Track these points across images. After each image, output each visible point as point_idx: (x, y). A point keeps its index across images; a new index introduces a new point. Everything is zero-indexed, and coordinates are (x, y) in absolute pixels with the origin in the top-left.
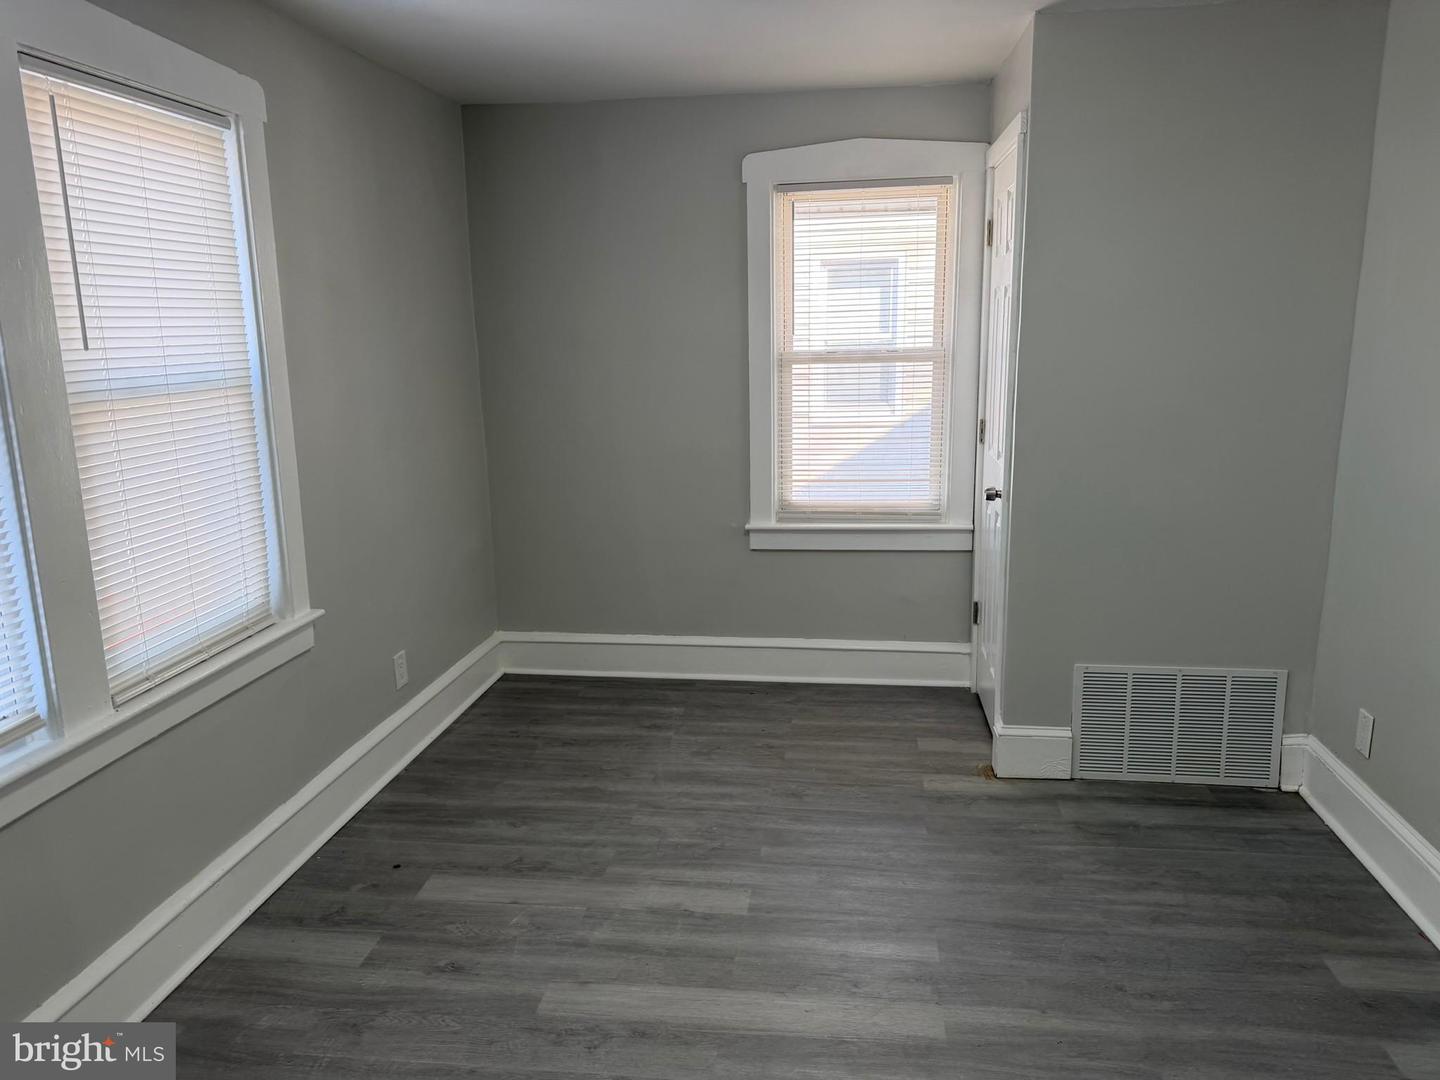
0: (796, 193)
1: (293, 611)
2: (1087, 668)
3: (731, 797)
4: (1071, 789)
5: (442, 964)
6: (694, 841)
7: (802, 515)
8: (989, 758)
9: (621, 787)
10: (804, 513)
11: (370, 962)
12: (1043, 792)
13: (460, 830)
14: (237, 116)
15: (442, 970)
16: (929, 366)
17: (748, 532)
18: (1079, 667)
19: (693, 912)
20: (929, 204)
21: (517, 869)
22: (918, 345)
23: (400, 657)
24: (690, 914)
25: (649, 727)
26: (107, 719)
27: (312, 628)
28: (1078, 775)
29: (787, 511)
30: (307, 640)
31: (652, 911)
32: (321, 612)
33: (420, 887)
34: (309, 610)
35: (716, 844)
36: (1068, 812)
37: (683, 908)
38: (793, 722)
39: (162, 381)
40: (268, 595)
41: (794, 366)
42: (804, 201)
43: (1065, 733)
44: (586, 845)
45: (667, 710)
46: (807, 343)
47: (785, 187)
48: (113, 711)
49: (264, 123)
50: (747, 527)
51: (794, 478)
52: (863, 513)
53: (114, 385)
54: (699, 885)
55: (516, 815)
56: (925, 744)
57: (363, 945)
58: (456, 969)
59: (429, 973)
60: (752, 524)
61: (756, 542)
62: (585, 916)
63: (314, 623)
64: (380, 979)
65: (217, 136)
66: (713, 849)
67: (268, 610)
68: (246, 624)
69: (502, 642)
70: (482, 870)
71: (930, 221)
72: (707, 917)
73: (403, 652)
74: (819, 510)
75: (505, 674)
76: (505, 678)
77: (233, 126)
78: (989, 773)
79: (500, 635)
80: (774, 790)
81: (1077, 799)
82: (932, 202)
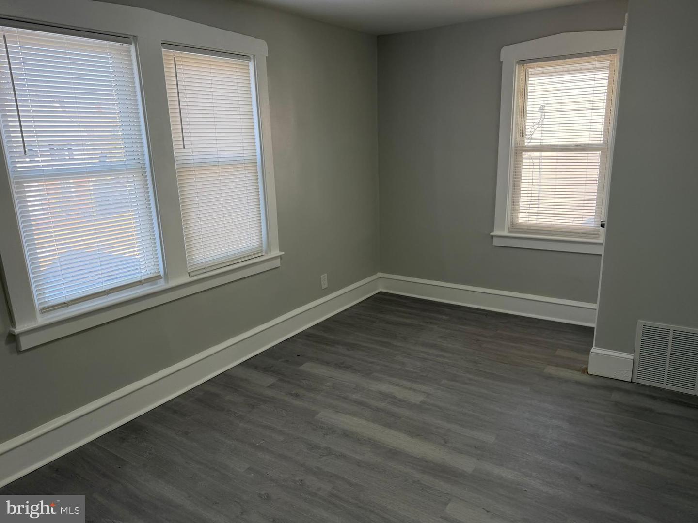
0: (528, 64)
1: (271, 251)
2: (645, 323)
3: (444, 357)
4: (628, 387)
5: (293, 393)
6: (415, 371)
7: (520, 230)
8: (587, 363)
9: (399, 344)
10: (523, 229)
11: (271, 387)
12: (610, 385)
13: (328, 347)
14: (254, 55)
15: (292, 395)
16: (598, 153)
17: (492, 237)
18: (641, 322)
19: (396, 397)
20: (605, 65)
21: (340, 366)
22: (591, 142)
23: (324, 277)
24: (395, 398)
25: (427, 322)
26: (186, 279)
27: (279, 259)
28: (636, 380)
29: (514, 227)
30: (277, 263)
31: (381, 393)
32: (283, 253)
33: (302, 364)
34: (278, 251)
35: (424, 374)
36: (616, 396)
37: (393, 395)
38: (498, 331)
39: (216, 160)
40: (262, 244)
41: (524, 153)
42: (533, 69)
43: (630, 357)
44: (371, 363)
45: (440, 316)
46: (540, 141)
47: (523, 62)
48: (188, 277)
49: (267, 57)
50: (492, 234)
51: (520, 211)
52: (554, 231)
53: (195, 161)
54: (406, 388)
55: (352, 346)
56: (560, 352)
57: (271, 380)
58: (297, 395)
59: (287, 395)
60: (496, 233)
61: (496, 242)
62: (354, 389)
63: (281, 257)
64: (270, 393)
65: (247, 64)
66: (422, 376)
67: (261, 250)
68: (250, 254)
69: (380, 278)
70: (327, 363)
71: (606, 74)
72: (400, 400)
73: (326, 274)
74: (532, 228)
75: (381, 292)
76: (381, 293)
77: (252, 61)
78: (585, 371)
79: (380, 274)
80: (466, 358)
81: (627, 392)
82: (606, 64)
